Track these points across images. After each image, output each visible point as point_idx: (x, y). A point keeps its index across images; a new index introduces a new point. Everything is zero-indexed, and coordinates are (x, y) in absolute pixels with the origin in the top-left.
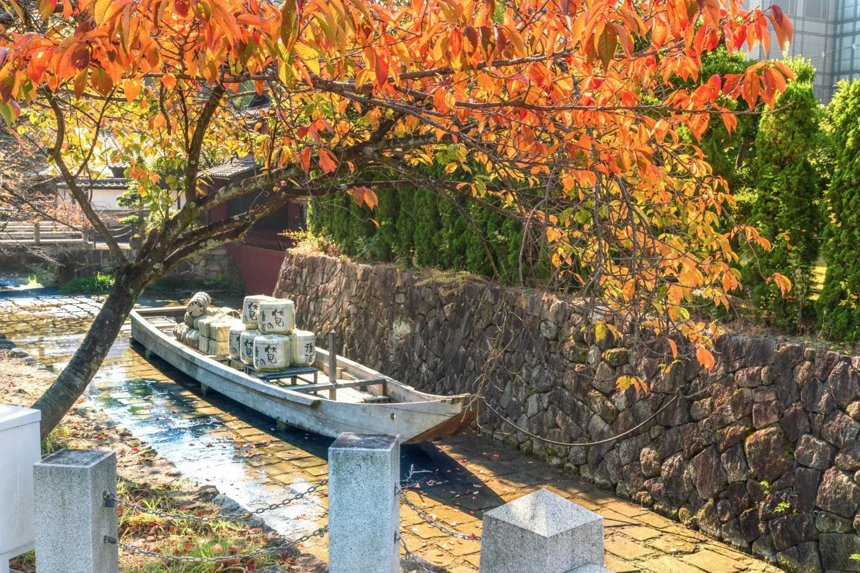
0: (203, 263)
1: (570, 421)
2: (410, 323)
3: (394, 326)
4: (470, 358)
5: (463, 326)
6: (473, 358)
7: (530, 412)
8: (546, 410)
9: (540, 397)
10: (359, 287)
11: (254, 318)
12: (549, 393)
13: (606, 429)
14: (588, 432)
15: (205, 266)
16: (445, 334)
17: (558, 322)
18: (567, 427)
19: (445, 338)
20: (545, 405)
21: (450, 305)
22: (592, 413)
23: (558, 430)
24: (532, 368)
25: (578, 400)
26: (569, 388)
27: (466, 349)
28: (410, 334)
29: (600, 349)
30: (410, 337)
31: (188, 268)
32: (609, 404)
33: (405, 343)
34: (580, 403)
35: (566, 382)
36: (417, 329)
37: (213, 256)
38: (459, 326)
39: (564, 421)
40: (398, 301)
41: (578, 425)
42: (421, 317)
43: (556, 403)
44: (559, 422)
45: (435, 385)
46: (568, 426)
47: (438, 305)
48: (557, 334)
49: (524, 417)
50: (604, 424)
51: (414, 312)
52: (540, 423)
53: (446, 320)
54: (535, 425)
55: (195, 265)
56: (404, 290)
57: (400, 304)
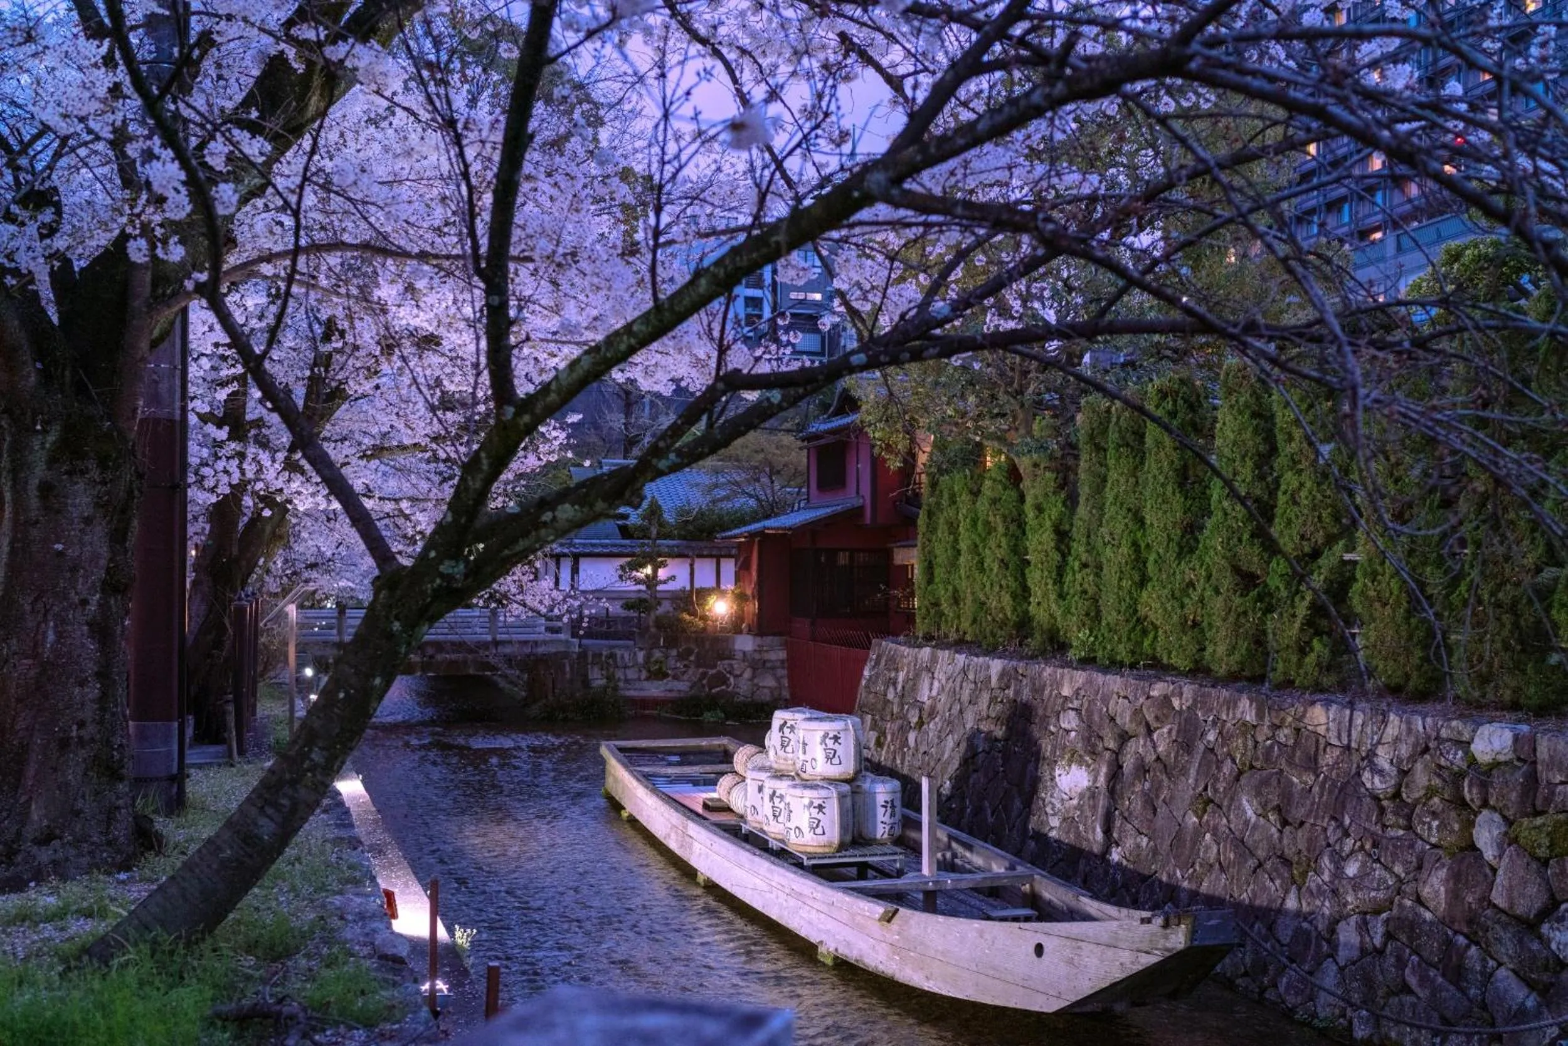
0: (747, 674)
1: (1440, 980)
2: (1088, 766)
3: (1057, 772)
4: (1208, 836)
5: (1193, 772)
6: (1214, 835)
7: (1343, 955)
8: (1380, 952)
9: (1366, 923)
10: (993, 700)
11: (789, 749)
12: (1384, 915)
13: (1530, 1003)
14: (1484, 1007)
15: (751, 680)
16: (1157, 788)
17: (1400, 761)
18: (1433, 995)
19: (1157, 797)
20: (1378, 941)
21: (1165, 730)
22: (1491, 963)
23: (1409, 999)
24: (1344, 860)
25: (1456, 932)
26: (1432, 905)
27: (1200, 818)
28: (1089, 789)
29: (1505, 818)
30: (1088, 794)
31: (725, 681)
32: (1535, 946)
33: (1079, 807)
34: (1461, 940)
35: (1426, 892)
36: (1102, 779)
37: (765, 662)
38: (1184, 772)
39: (1424, 980)
40: (1065, 725)
41: (1460, 989)
42: (1107, 754)
43: (1404, 939)
44: (1413, 981)
45: (1138, 892)
46: (1435, 990)
47: (1142, 730)
48: (1399, 786)
49: (1330, 968)
50: (1526, 990)
51: (1094, 746)
52: (1368, 982)
53: (1158, 759)
54: (1355, 984)
55: (736, 676)
56: (1076, 704)
57: (1068, 732)
